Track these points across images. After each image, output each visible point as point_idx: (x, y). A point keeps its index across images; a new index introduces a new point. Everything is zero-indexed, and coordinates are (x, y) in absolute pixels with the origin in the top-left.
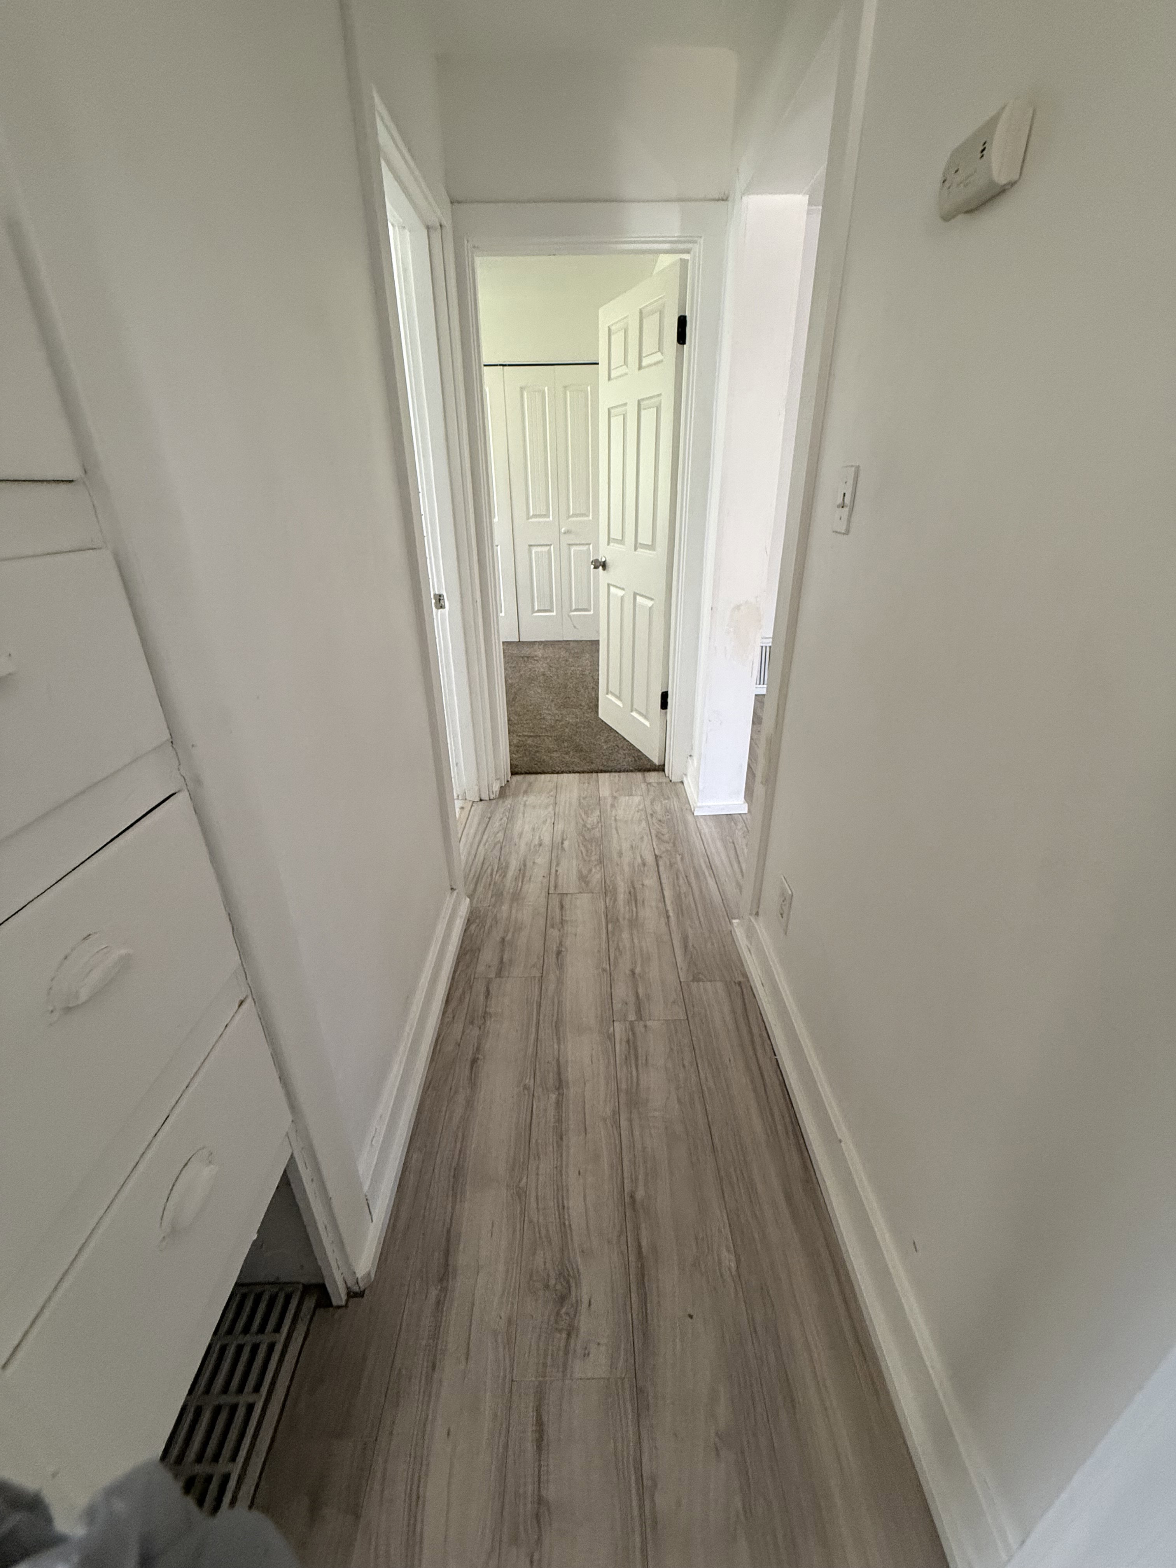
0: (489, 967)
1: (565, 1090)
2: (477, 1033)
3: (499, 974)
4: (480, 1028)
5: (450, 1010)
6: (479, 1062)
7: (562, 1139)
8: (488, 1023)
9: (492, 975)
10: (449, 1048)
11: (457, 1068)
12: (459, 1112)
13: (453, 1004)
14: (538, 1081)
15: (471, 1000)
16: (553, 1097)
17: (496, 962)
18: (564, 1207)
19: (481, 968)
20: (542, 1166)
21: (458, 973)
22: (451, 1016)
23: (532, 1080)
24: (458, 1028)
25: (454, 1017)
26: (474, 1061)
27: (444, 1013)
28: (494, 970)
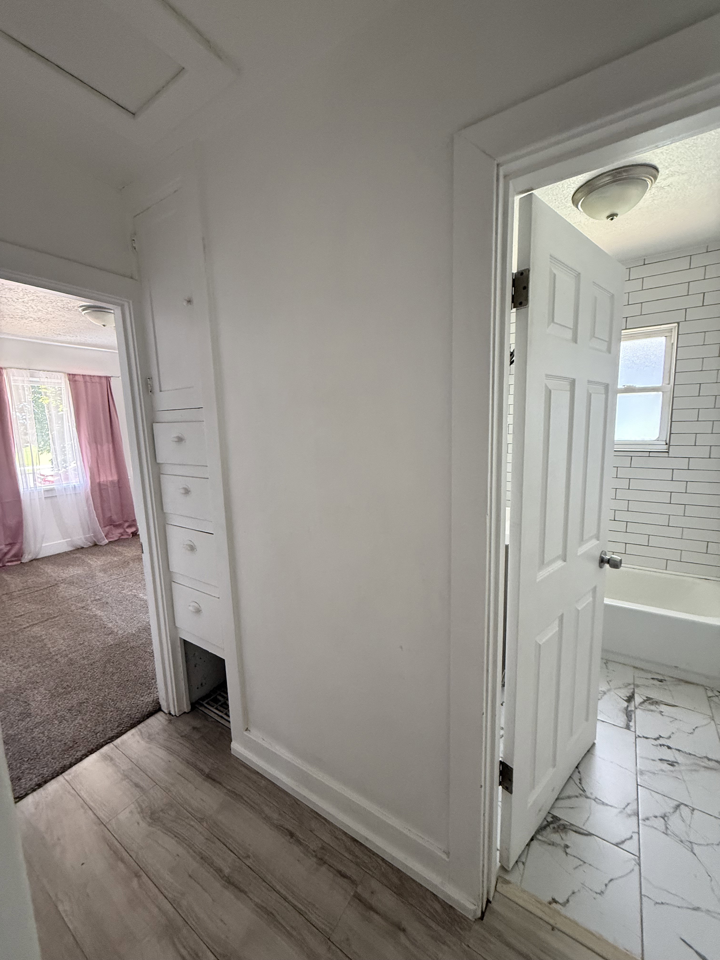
0: (372, 893)
1: (224, 882)
2: (312, 847)
3: (358, 897)
4: (314, 851)
5: (344, 838)
6: (289, 837)
7: (202, 858)
8: (315, 860)
9: (359, 890)
10: (314, 824)
11: (295, 822)
12: (267, 810)
13: (349, 843)
14: (245, 868)
15: (344, 858)
16: (227, 871)
17: (373, 902)
18: (176, 836)
19: (375, 884)
20: (203, 838)
21: (381, 862)
22: (339, 837)
23: (249, 864)
24: (326, 838)
25: (336, 838)
26: (292, 835)
27: (345, 834)
28: (366, 895)
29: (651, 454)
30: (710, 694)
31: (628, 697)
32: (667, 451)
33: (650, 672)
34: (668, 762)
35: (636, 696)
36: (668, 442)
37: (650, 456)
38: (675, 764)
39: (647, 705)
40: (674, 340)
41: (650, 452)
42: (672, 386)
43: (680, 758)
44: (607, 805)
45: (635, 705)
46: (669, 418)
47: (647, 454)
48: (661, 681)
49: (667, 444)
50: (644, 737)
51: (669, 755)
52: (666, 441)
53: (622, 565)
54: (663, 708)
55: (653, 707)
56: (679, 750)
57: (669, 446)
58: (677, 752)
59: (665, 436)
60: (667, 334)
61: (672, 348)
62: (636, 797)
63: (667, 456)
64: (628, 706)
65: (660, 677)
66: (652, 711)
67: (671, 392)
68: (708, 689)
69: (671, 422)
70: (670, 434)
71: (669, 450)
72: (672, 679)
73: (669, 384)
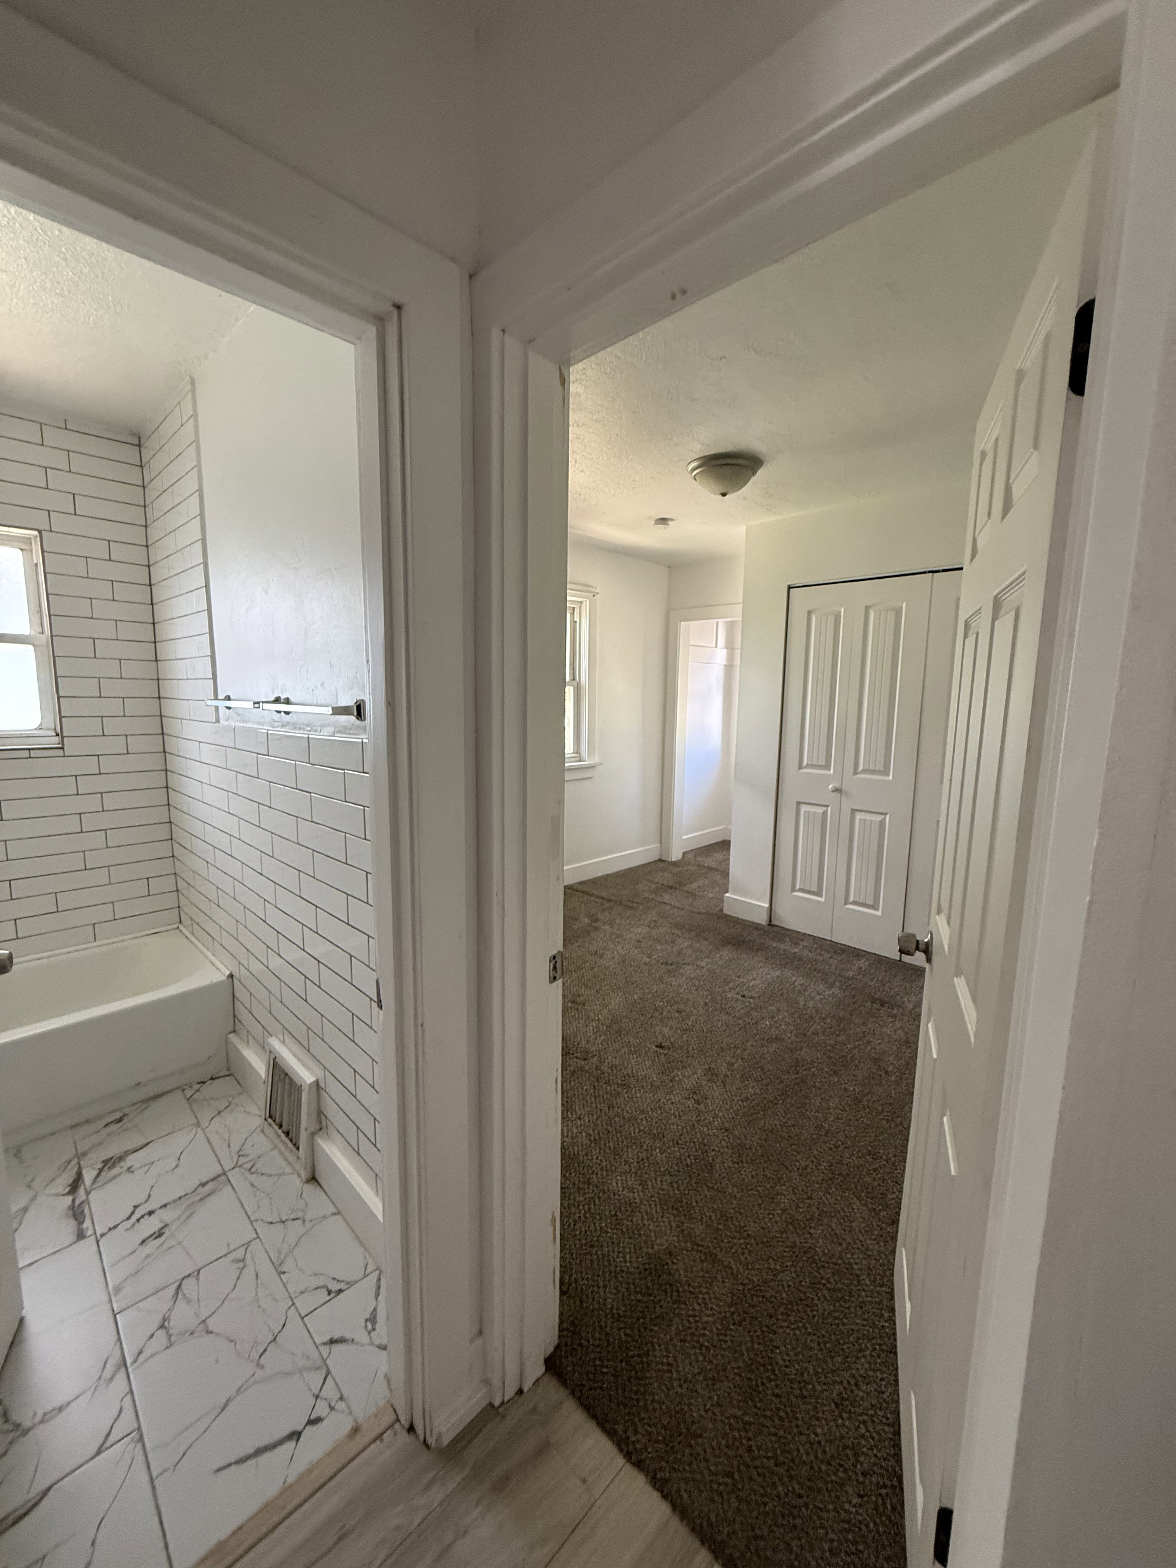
29: (33, 754)
30: (189, 1093)
31: (70, 1186)
32: (60, 746)
33: (100, 1117)
34: (154, 1236)
35: (84, 1172)
36: (59, 731)
37: (32, 756)
38: (163, 1231)
39: (107, 1175)
40: (38, 559)
41: (30, 749)
42: (47, 637)
43: (166, 1216)
44: (69, 1403)
45: (85, 1189)
46: (53, 692)
47: (26, 754)
48: (120, 1120)
49: (57, 735)
50: (110, 1229)
51: (151, 1225)
52: (55, 729)
53: (15, 961)
54: (131, 1160)
55: (115, 1171)
56: (165, 1206)
57: (63, 737)
58: (163, 1209)
59: (51, 721)
60: (24, 545)
61: (37, 574)
62: (115, 1337)
63: (62, 754)
64: (74, 1201)
65: (118, 1115)
66: (115, 1177)
67: (48, 648)
68: (185, 1087)
69: (59, 698)
70: (61, 718)
71: (63, 744)
72: (134, 1108)
73: (43, 633)
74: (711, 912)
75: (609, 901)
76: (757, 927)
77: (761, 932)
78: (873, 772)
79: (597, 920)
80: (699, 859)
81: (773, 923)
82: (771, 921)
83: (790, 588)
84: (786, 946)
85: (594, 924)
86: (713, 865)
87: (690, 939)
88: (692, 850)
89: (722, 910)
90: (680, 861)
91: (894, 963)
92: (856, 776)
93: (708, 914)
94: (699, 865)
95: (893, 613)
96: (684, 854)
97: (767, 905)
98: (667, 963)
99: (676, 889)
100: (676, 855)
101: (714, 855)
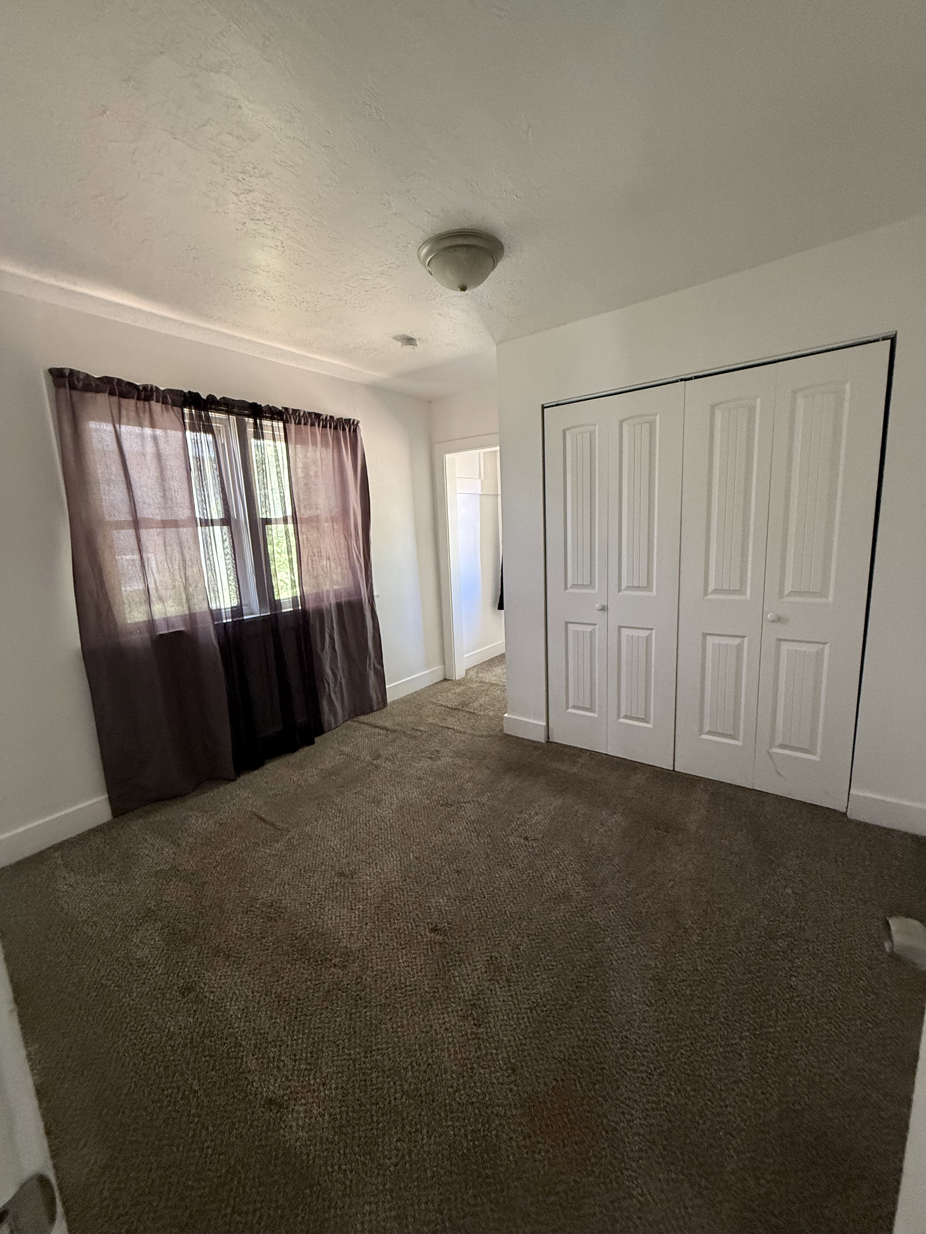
74: (492, 733)
75: (394, 731)
76: (534, 745)
77: (540, 752)
78: (638, 588)
79: (379, 756)
80: (480, 675)
81: (551, 740)
82: (548, 738)
83: (543, 407)
84: (565, 767)
85: (375, 762)
86: (494, 680)
87: (471, 768)
88: (475, 666)
89: (502, 730)
90: (463, 679)
91: (668, 774)
92: (620, 594)
93: (490, 736)
94: (481, 682)
95: (648, 425)
96: (467, 671)
97: (544, 724)
98: (446, 805)
99: (459, 710)
100: (459, 673)
101: (494, 669)
